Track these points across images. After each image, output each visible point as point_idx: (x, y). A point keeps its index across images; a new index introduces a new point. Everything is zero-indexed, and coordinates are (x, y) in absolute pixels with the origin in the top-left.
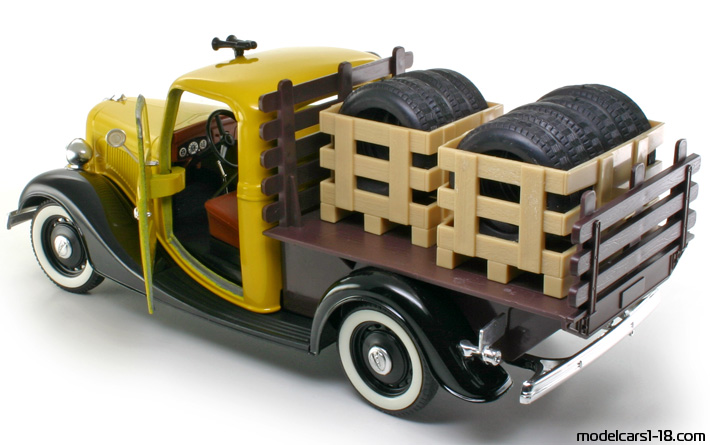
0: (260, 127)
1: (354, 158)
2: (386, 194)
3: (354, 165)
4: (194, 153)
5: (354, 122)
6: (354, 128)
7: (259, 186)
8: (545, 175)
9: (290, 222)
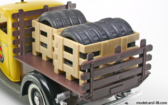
2: (47, 48)
3: (40, 38)
5: (40, 24)
8: (79, 46)
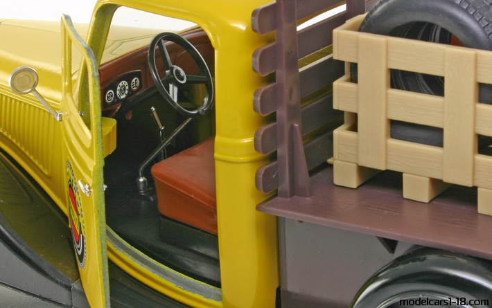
0: (254, 55)
1: (387, 94)
3: (387, 104)
4: (123, 97)
5: (387, 43)
6: (387, 52)
7: (250, 140)
9: (294, 190)
